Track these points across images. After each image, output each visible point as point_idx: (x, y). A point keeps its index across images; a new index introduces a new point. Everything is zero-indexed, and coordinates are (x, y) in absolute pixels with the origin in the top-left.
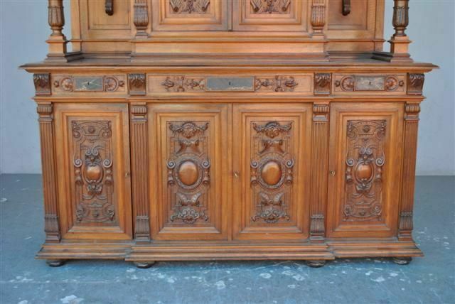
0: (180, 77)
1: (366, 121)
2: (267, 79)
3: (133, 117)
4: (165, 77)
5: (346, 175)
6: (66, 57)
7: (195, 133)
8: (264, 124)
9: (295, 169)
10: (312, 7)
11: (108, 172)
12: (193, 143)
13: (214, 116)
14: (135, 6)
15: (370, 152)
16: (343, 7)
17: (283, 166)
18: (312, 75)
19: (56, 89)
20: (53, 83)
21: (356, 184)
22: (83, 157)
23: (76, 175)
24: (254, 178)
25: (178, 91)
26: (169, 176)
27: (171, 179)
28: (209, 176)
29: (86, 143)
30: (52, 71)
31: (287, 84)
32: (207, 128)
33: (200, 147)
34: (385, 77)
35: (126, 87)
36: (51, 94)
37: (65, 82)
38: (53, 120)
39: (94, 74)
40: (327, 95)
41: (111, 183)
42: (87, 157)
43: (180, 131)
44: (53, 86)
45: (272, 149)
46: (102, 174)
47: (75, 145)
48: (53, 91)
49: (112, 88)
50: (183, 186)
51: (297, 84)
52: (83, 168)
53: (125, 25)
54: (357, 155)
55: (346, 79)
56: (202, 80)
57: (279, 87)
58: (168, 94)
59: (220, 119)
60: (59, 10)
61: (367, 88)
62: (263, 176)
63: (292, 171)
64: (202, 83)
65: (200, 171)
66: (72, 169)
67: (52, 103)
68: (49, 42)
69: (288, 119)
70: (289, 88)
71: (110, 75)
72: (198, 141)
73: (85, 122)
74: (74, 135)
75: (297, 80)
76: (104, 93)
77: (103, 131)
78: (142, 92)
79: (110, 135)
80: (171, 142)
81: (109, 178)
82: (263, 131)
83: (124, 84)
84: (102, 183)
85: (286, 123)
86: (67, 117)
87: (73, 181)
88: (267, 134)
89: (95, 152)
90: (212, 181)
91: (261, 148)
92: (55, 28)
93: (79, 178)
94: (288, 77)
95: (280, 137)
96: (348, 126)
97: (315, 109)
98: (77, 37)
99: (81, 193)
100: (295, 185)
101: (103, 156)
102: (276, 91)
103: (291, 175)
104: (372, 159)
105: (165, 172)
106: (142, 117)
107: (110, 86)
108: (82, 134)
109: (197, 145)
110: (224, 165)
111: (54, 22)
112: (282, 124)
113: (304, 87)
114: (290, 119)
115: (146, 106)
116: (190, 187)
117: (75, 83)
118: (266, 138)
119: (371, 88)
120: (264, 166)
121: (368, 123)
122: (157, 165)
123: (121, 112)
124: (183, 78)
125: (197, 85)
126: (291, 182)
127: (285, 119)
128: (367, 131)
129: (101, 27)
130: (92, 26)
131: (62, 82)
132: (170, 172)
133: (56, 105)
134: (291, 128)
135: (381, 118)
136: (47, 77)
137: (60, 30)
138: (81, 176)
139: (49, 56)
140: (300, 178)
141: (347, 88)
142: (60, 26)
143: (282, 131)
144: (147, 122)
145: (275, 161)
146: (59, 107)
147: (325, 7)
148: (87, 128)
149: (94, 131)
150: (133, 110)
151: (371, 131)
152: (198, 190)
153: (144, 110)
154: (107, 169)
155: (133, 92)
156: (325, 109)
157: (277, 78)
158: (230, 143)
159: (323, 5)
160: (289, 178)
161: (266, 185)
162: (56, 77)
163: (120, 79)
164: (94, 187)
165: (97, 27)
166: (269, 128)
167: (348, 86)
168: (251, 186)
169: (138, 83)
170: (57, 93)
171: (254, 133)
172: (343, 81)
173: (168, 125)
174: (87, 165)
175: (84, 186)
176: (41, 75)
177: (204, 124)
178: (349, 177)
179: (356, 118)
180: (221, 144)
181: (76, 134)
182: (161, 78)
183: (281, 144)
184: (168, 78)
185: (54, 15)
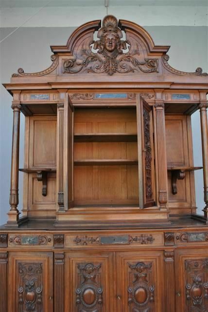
0: (85, 236)
1: (196, 260)
2: (136, 237)
3: (56, 261)
4: (76, 237)
5: (186, 295)
6: (18, 223)
7: (93, 270)
8: (135, 264)
9: (155, 293)
10: (159, 192)
11: (39, 296)
12: (92, 276)
13: (105, 260)
14: (59, 194)
15: (200, 279)
16: (173, 190)
17: (148, 291)
18: (163, 233)
19: (11, 243)
20: (9, 240)
21: (193, 301)
22: (24, 286)
23: (19, 298)
24: (130, 299)
25: (83, 245)
26: (77, 299)
27: (78, 300)
28: (102, 298)
29: (26, 277)
30: (8, 233)
31: (148, 239)
32: (100, 267)
33: (96, 280)
34: (205, 233)
35: (52, 242)
36: (7, 246)
37: (17, 239)
38: (8, 262)
39: (33, 234)
40: (173, 246)
41: (41, 303)
42: (26, 286)
43: (85, 270)
44: (9, 242)
45: (140, 280)
46: (35, 297)
47: (20, 278)
48: (8, 245)
49: (44, 243)
50: (86, 305)
51: (154, 239)
52: (24, 293)
53: (53, 201)
54: (192, 282)
55: (182, 235)
56: (98, 238)
57: (143, 241)
58: (77, 247)
59: (108, 261)
60: (16, 196)
61: (195, 240)
62: (136, 297)
63: (153, 294)
64: (98, 239)
65: (97, 295)
66: (17, 293)
67: (8, 252)
68: (9, 215)
69: (150, 260)
70: (149, 242)
71: (43, 235)
72: (95, 275)
73: (26, 264)
74: (19, 272)
75: (154, 237)
76: (39, 246)
77: (37, 269)
78: (62, 246)
79: (41, 272)
80: (78, 276)
81: (39, 300)
82: (135, 269)
83: (51, 240)
84: (35, 303)
85: (149, 263)
86: (16, 260)
87: (17, 302)
88: (137, 271)
89: (32, 283)
90: (104, 302)
91: (134, 279)
92: (13, 206)
93: (21, 300)
94: (149, 235)
95: (145, 272)
96: (185, 264)
97: (166, 254)
98: (26, 208)
99: (22, 309)
100: (156, 303)
101: (36, 285)
102: (142, 244)
103: (153, 296)
104: (201, 284)
105: (74, 296)
106: (61, 261)
107: (43, 242)
108: (25, 271)
109: (94, 278)
110: (111, 290)
111: (13, 202)
112: (145, 263)
113: (158, 240)
114: (151, 260)
115: (64, 254)
116: (90, 306)
117: (22, 240)
118: (136, 273)
119: (198, 240)
120: (136, 291)
121: (197, 261)
122: (70, 291)
123: (48, 258)
124: (86, 237)
125: (95, 240)
126: (153, 301)
127: (147, 260)
128: (196, 266)
129: (39, 203)
130: (34, 202)
131: (14, 239)
132: (78, 296)
133: (10, 253)
134: (151, 266)
135: (204, 258)
136: (5, 236)
137: (16, 207)
138: (22, 298)
139: (9, 223)
140: (158, 298)
141: (183, 240)
142: (16, 205)
143: (146, 268)
144: (64, 264)
145: (143, 288)
146: (11, 254)
147: (166, 192)
148: (27, 268)
149: (32, 269)
150: (56, 256)
151: (199, 266)
152: (95, 308)
153: (62, 256)
154: (38, 294)
155: (56, 246)
156: (172, 254)
157: (142, 236)
158: (115, 276)
159: (165, 191)
160: (152, 298)
161: (138, 303)
162: (11, 236)
163: (49, 237)
164: (30, 305)
165: (37, 203)
166: (139, 266)
167: (184, 239)
168: (128, 305)
169: (59, 240)
170: (11, 246)
171: (129, 270)
172: (181, 237)
173: (77, 265)
174: (26, 292)
175: (24, 305)
176: (2, 235)
177: (98, 265)
178: (188, 296)
179: (190, 258)
180: (109, 277)
181: (21, 271)
182: (73, 237)
183: (146, 276)
184: (77, 237)
185: (13, 199)
